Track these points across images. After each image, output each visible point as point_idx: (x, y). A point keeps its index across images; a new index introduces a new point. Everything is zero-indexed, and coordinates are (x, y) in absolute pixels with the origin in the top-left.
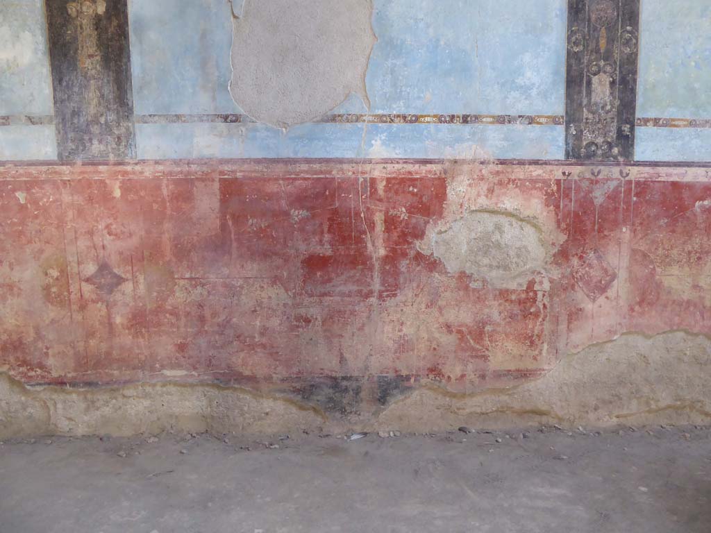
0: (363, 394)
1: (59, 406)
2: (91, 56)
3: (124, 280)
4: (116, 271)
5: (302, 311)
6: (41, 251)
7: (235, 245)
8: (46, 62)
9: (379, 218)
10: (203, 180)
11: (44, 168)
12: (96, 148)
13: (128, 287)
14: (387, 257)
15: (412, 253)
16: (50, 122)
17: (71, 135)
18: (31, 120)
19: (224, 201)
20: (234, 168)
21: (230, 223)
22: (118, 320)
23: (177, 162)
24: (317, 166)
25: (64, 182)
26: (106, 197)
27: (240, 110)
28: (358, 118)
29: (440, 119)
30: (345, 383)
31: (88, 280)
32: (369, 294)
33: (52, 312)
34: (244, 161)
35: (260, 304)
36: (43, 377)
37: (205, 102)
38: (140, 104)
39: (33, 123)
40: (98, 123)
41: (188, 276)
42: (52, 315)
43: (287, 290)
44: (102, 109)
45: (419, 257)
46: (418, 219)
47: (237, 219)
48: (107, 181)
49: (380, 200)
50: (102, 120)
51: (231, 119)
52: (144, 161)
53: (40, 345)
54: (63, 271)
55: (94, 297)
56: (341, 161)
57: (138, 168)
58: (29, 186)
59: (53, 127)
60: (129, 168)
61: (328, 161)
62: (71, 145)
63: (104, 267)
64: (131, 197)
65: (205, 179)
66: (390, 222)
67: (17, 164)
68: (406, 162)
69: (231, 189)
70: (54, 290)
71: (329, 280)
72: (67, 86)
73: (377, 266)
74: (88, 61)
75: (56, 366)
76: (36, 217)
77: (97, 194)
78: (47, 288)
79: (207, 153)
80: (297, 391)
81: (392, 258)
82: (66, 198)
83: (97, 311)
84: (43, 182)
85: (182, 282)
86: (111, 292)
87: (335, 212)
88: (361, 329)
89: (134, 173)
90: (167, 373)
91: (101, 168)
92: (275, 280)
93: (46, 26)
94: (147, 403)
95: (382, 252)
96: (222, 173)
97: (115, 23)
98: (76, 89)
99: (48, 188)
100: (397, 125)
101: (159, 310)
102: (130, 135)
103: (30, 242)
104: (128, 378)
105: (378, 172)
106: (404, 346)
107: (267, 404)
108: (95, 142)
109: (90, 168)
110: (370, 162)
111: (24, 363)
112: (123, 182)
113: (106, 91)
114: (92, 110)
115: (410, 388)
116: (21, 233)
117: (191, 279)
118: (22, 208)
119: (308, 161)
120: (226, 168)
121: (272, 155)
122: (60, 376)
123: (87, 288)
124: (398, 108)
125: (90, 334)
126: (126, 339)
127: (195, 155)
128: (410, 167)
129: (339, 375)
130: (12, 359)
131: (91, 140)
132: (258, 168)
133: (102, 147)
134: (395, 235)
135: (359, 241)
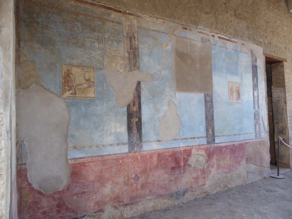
0: (181, 195)
1: (125, 211)
2: (135, 130)
3: (140, 177)
4: (139, 176)
5: (171, 179)
6: (124, 173)
7: (160, 167)
8: (127, 132)
9: (182, 158)
10: (154, 154)
11: (125, 154)
12: (136, 149)
13: (141, 179)
14: (183, 165)
15: (187, 164)
16: (127, 144)
17: (131, 147)
18: (123, 144)
19: (158, 158)
20: (159, 151)
21: (159, 162)
22: (139, 187)
23: (150, 151)
24: (172, 149)
25: (129, 157)
26: (137, 159)
27: (160, 139)
28: (178, 139)
29: (190, 138)
30: (178, 193)
31: (133, 179)
32: (181, 174)
33: (126, 188)
34: (161, 149)
35: (164, 178)
36: (123, 204)
37: (155, 138)
38: (144, 139)
39: (124, 145)
40: (136, 144)
41: (152, 174)
42: (125, 188)
43: (168, 175)
44: (137, 141)
45: (188, 165)
46: (188, 157)
47: (160, 161)
48: (138, 156)
49: (182, 154)
50: (137, 143)
51: (159, 141)
52: (144, 151)
53: (123, 196)
54: (128, 178)
55: (134, 182)
56: (176, 148)
57: (143, 152)
58: (122, 159)
59: (128, 145)
60: (141, 153)
61: (174, 148)
62: (131, 149)
63: (136, 175)
64: (142, 159)
65: (155, 153)
66: (184, 158)
67: (120, 154)
68: (186, 147)
69: (159, 155)
70: (126, 182)
71: (175, 171)
72: (131, 136)
73: (182, 167)
74: (135, 131)
75: (126, 201)
76: (124, 166)
77: (135, 159)
78: (125, 182)
79: (155, 148)
80: (170, 196)
81: (184, 166)
82: (130, 160)
83: (135, 186)
84: (125, 157)
85: (151, 176)
86: (137, 181)
87: (176, 158)
88: (180, 181)
89: (142, 153)
90: (148, 197)
91: (136, 153)
92: (167, 173)
93: (127, 124)
94: (142, 206)
95: (183, 164)
96: (158, 152)
97: (139, 123)
98: (132, 137)
99: (126, 159)
100: (184, 140)
101: (146, 183)
102: (142, 146)
103: (122, 172)
104: (140, 200)
105: (182, 149)
106: (187, 183)
107: (165, 201)
108: (135, 148)
109: (134, 153)
110: (180, 147)
111: (119, 201)
112: (140, 156)
113: (138, 137)
114: (135, 141)
115: (188, 192)
116: (120, 170)
117: (152, 175)
118: (121, 164)
119: (171, 148)
120: (158, 151)
121: (165, 148)
122: (126, 203)
123: (133, 180)
124: (184, 137)
125: (133, 191)
126: (140, 191)
127: (153, 149)
128: (186, 148)
129: (177, 191)
130: (116, 201)
131: (135, 147)
132: (163, 150)
133: (137, 149)
134: (185, 161)
135: (179, 163)
